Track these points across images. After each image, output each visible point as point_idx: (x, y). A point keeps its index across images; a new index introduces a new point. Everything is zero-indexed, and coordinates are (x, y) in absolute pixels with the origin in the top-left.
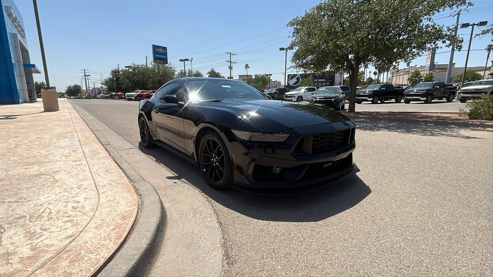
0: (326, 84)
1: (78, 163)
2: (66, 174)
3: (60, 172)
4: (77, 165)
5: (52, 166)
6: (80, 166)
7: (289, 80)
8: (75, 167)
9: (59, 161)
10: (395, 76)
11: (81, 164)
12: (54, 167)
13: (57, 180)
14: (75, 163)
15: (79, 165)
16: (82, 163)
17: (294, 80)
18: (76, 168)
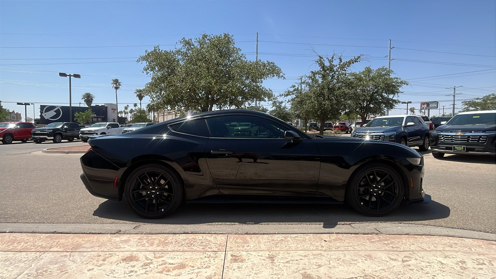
0: (97, 119)
7: (44, 112)
10: (160, 116)
17: (52, 113)
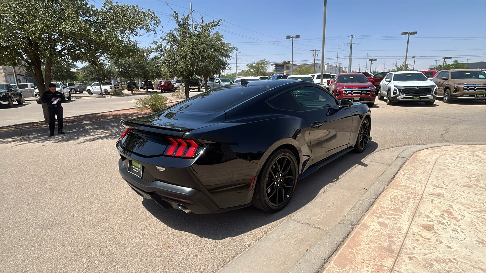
1: (438, 191)
2: (456, 179)
3: (463, 185)
4: (441, 187)
5: (475, 200)
6: (437, 185)
8: (444, 186)
9: (463, 205)
11: (435, 187)
12: (472, 195)
13: (466, 177)
14: (441, 192)
15: (437, 187)
16: (432, 188)
18: (444, 183)
